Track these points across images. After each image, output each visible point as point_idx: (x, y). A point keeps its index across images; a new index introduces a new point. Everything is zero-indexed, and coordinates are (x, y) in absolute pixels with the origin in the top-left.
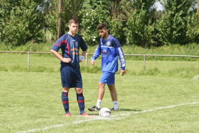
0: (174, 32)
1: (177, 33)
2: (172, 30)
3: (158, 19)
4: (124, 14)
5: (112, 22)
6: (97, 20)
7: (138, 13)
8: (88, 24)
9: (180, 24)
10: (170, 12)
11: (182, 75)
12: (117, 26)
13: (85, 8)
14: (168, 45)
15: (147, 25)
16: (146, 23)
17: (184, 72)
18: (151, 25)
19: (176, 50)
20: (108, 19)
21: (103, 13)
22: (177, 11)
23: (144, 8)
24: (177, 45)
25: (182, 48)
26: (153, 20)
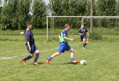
0: (37, 24)
1: (39, 24)
2: (37, 23)
3: (31, 19)
4: (17, 17)
5: (13, 20)
6: (6, 20)
7: (23, 16)
8: (3, 22)
9: (40, 20)
10: (35, 16)
11: (40, 41)
12: (15, 22)
13: (1, 15)
14: (35, 29)
15: (27, 21)
16: (26, 21)
17: (41, 40)
18: (28, 21)
19: (38, 31)
20: (11, 19)
21: (9, 17)
22: (38, 15)
23: (25, 15)
24: (39, 29)
25: (41, 30)
26: (29, 19)
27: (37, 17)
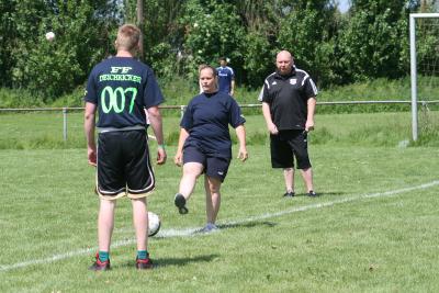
0: (376, 54)
1: (382, 55)
2: (370, 50)
3: (342, 28)
4: (272, 20)
5: (248, 38)
6: (215, 36)
7: (300, 17)
9: (387, 35)
10: (364, 13)
11: (375, 141)
12: (259, 47)
13: (192, 13)
14: (362, 80)
15: (320, 42)
16: (318, 38)
17: (380, 135)
18: (327, 40)
19: (380, 89)
20: (239, 32)
21: (228, 21)
22: (380, 10)
23: (311, 8)
26: (333, 31)
27: (370, 20)
